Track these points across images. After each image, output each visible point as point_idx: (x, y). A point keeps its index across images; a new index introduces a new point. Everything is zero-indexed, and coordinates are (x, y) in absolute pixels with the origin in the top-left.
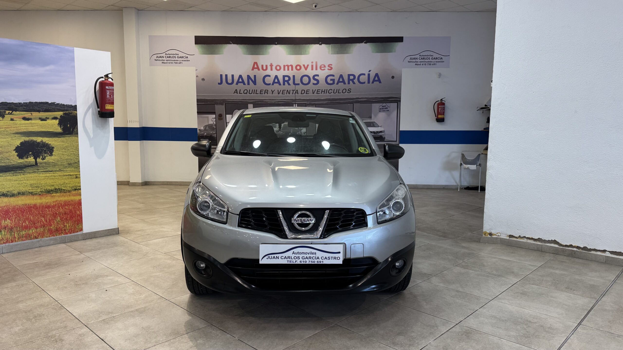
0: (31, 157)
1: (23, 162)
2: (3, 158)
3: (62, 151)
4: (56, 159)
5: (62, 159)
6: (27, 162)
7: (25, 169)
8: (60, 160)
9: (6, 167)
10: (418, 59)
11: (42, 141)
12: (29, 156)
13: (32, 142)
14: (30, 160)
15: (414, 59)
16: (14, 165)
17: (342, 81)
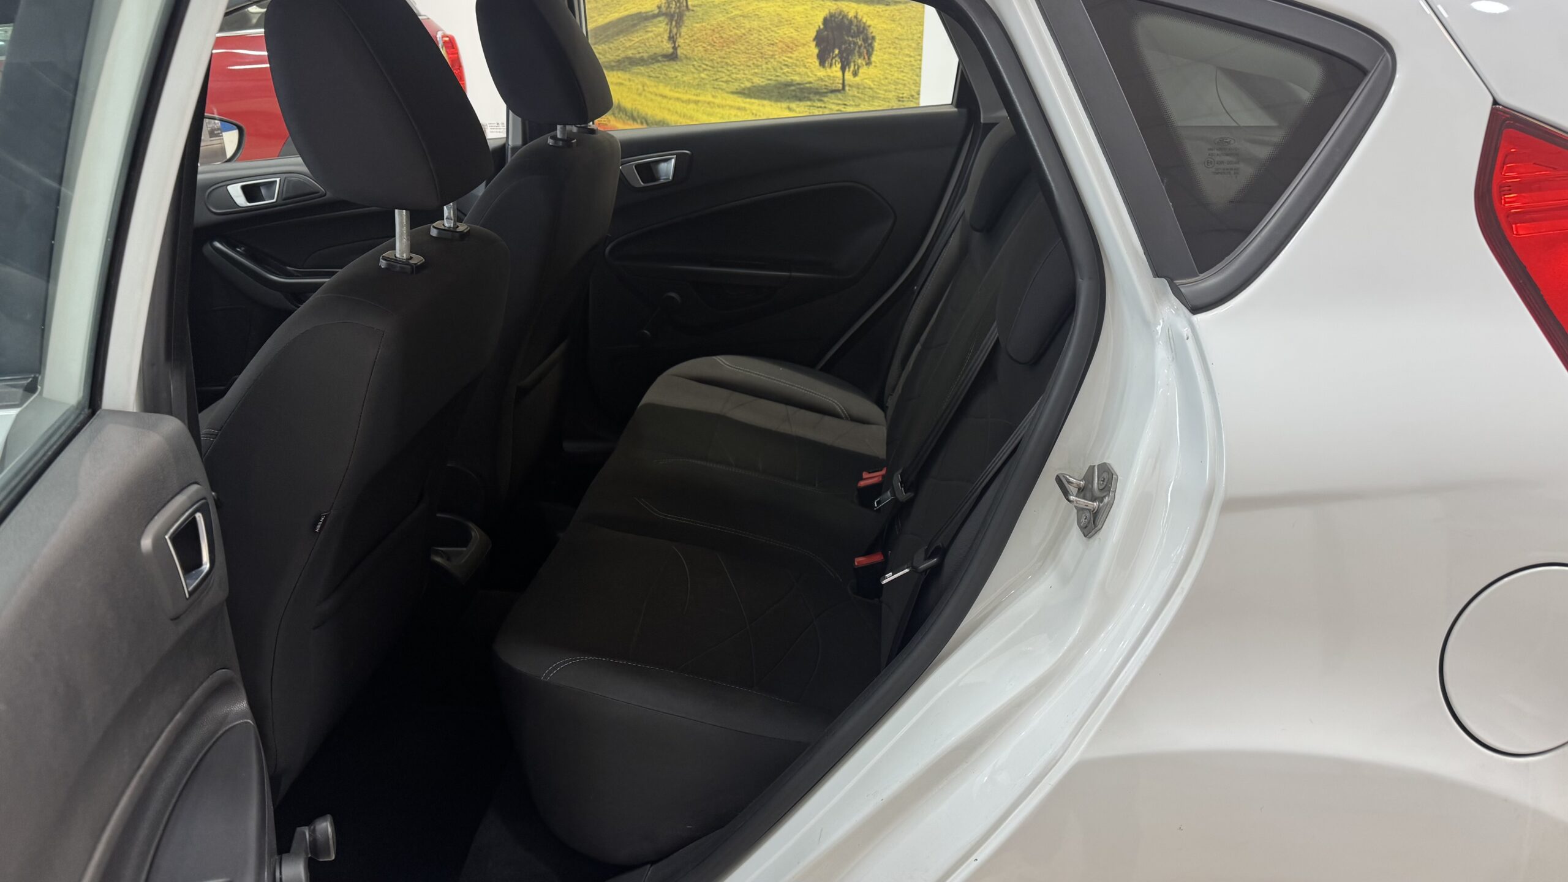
0: (837, 63)
1: (824, 76)
2: (797, 60)
3: (891, 50)
4: (877, 76)
5: (887, 81)
6: (829, 76)
7: (825, 99)
8: (883, 82)
9: (802, 86)
11: (857, 14)
12: (834, 61)
13: (841, 17)
14: (835, 74)
16: (810, 83)
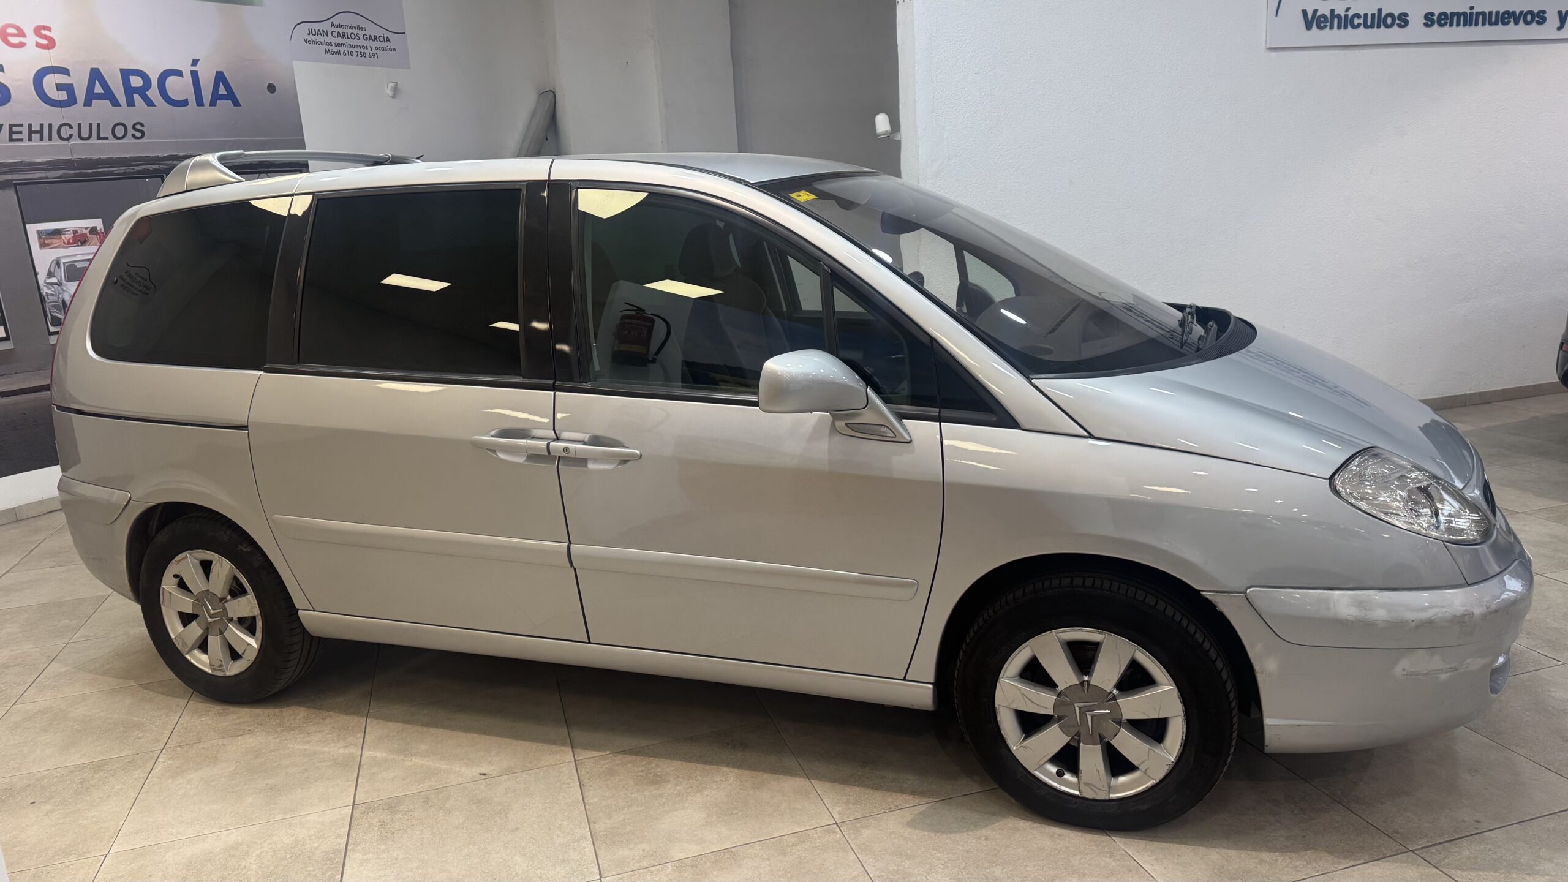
10: (329, 34)
15: (318, 33)
17: (103, 92)
